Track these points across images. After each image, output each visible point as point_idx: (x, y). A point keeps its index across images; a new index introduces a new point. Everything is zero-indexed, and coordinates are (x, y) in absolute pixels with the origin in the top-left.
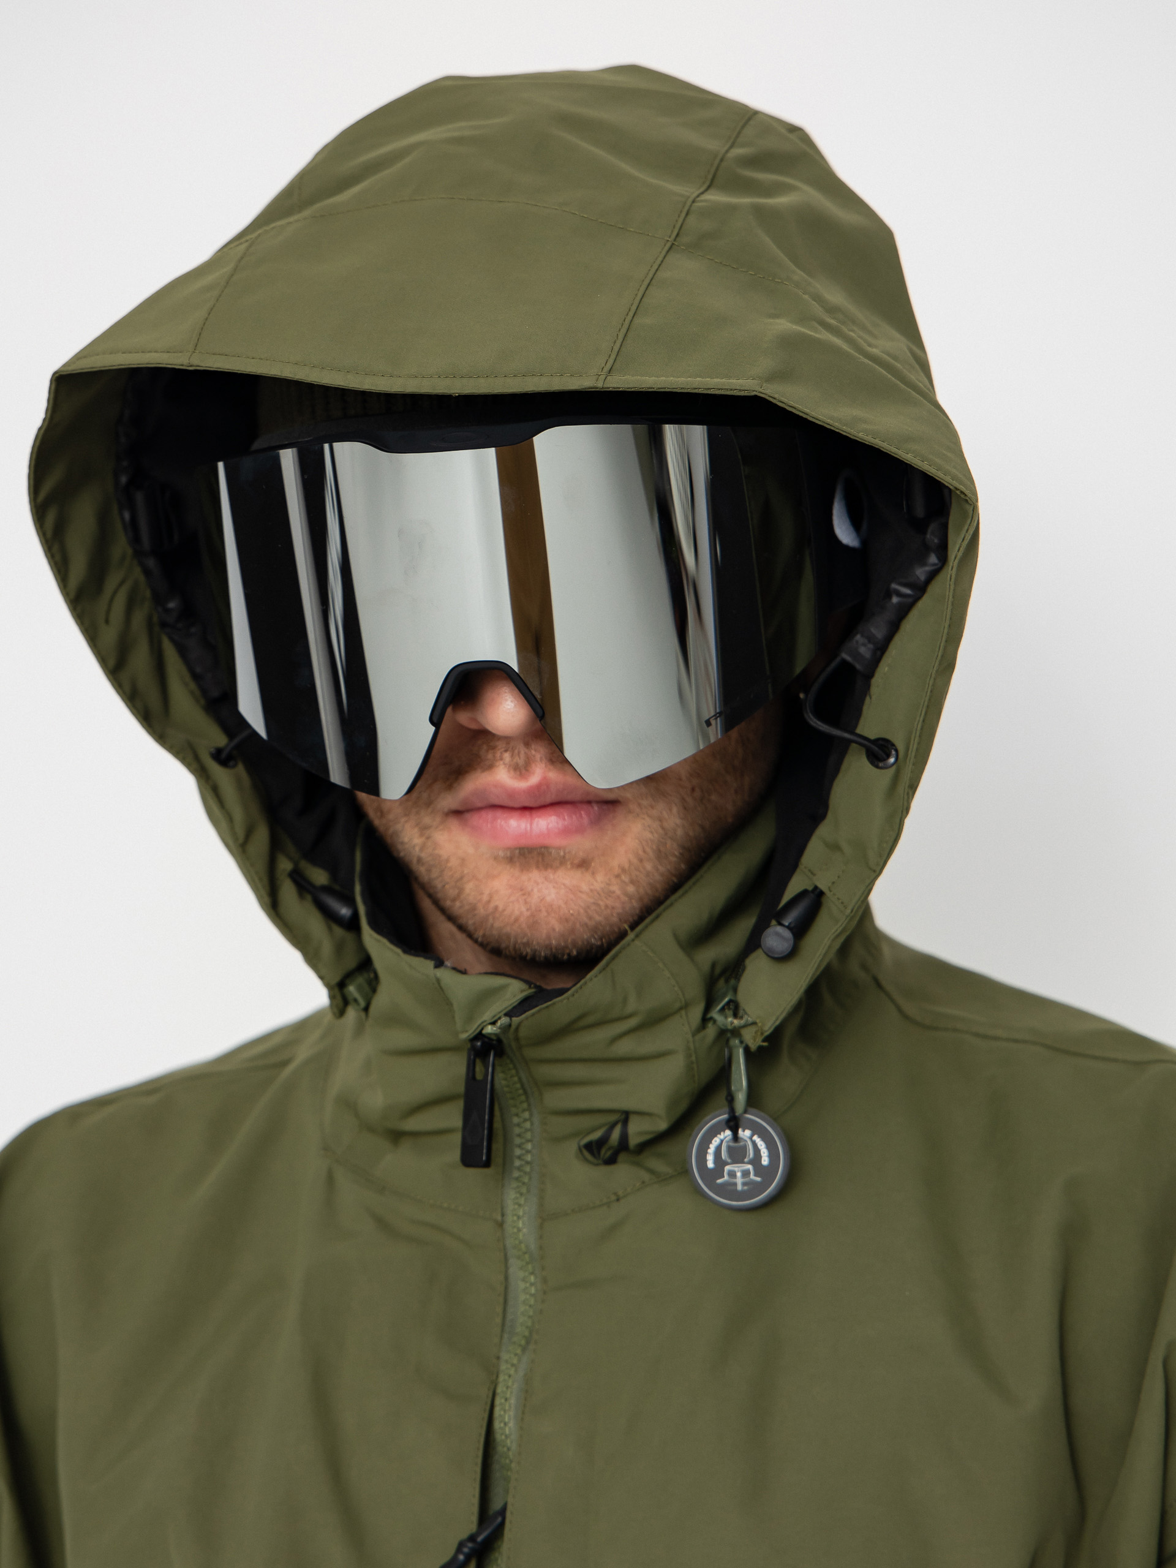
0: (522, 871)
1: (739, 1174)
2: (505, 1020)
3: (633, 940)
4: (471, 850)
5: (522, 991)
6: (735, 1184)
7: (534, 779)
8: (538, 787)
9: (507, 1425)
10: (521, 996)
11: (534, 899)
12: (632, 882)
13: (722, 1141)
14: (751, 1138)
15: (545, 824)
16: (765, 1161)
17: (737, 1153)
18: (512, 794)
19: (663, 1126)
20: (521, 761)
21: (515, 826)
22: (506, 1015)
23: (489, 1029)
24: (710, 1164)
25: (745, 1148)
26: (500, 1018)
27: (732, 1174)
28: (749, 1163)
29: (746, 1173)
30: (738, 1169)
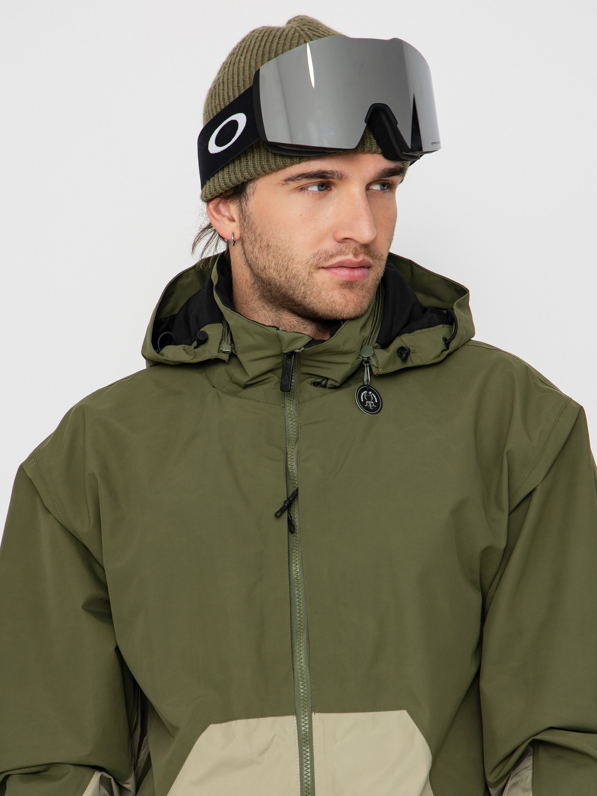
1: (370, 404)
2: (303, 349)
3: (343, 328)
4: (328, 280)
5: (309, 339)
6: (370, 407)
9: (293, 466)
10: (309, 340)
11: (348, 298)
13: (364, 394)
14: (372, 394)
15: (357, 273)
16: (376, 401)
17: (369, 398)
19: (338, 385)
20: (357, 253)
22: (304, 347)
23: (297, 351)
24: (362, 401)
25: (370, 396)
26: (301, 348)
27: (368, 404)
28: (372, 401)
29: (372, 404)
30: (370, 402)
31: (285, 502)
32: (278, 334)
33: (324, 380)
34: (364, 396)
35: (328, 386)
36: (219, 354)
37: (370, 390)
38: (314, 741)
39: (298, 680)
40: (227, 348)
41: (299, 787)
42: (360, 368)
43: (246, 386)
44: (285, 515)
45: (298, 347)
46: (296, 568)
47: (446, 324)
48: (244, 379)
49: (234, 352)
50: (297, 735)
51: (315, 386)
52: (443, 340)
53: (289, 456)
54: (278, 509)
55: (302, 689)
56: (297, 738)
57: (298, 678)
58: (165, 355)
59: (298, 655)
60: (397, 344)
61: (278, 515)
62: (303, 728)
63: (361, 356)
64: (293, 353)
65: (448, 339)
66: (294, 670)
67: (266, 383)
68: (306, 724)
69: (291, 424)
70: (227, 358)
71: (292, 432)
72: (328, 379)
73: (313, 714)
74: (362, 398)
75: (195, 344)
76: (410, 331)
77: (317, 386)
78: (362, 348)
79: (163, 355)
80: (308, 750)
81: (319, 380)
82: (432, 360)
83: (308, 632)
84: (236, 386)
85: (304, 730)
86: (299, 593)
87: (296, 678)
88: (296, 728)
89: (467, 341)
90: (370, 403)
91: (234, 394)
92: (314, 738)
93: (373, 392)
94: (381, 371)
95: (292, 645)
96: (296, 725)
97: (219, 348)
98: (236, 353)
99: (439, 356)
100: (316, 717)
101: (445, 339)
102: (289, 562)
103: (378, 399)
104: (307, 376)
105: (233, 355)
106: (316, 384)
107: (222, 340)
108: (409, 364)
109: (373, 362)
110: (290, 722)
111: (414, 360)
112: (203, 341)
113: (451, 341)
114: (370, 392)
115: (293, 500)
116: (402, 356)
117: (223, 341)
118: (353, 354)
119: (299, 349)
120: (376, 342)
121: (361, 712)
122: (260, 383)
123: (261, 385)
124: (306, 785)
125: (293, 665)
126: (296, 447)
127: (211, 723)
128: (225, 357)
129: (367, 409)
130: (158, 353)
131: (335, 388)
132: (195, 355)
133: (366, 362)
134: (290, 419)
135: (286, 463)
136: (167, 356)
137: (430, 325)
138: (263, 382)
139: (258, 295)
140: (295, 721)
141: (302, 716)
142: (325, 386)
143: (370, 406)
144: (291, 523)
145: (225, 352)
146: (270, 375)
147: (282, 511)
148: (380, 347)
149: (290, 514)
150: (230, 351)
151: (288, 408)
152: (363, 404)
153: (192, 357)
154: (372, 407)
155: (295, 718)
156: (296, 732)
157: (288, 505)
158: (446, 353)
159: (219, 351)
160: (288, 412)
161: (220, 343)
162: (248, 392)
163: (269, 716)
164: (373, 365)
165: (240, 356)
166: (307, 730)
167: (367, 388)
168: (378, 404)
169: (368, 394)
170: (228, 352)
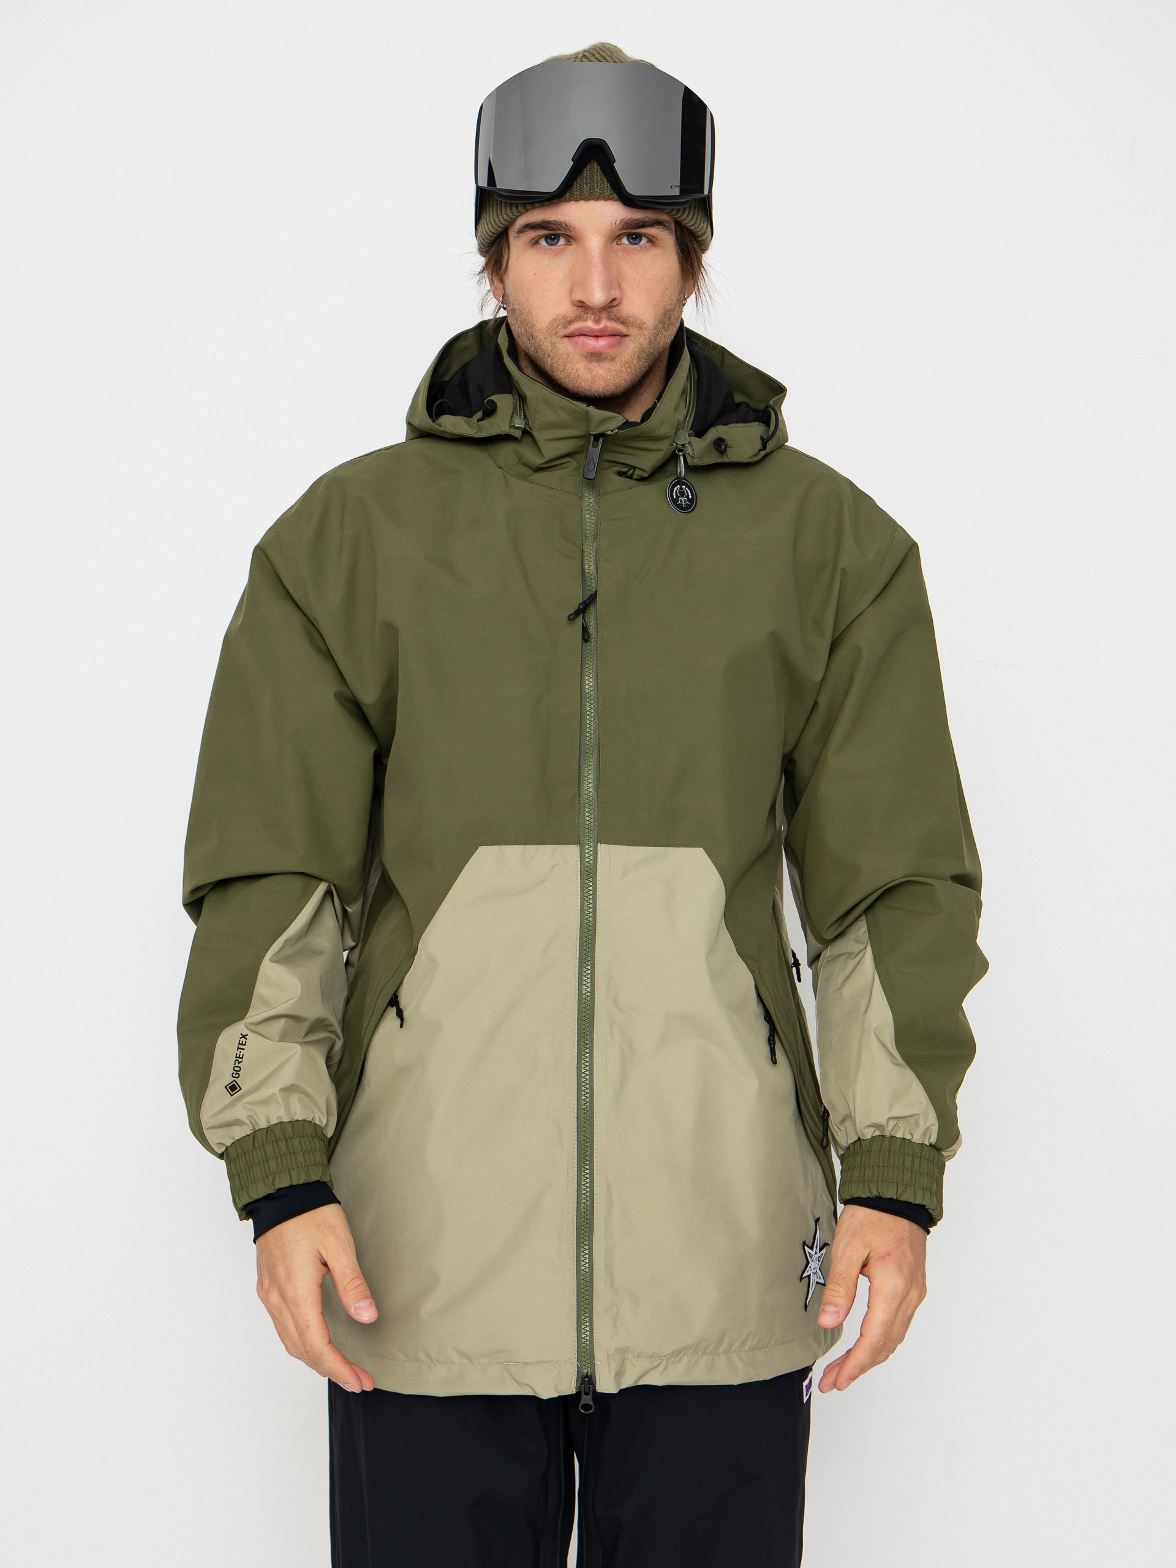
0: (590, 361)
2: (617, 430)
4: (572, 351)
5: (623, 420)
6: (682, 505)
7: (602, 326)
8: (603, 328)
9: (590, 566)
10: (623, 422)
11: (594, 373)
12: (629, 367)
13: (677, 489)
14: (685, 489)
15: (602, 343)
16: (690, 497)
18: (592, 331)
19: (646, 475)
20: (597, 319)
21: (591, 343)
22: (617, 429)
23: (609, 433)
24: (675, 497)
25: (684, 491)
26: (615, 429)
27: (681, 501)
28: (685, 497)
29: (685, 501)
31: (580, 604)
32: (587, 412)
33: (631, 469)
34: (676, 491)
35: (635, 477)
36: (511, 429)
37: (684, 484)
38: (598, 874)
39: (584, 806)
40: (519, 423)
41: (579, 923)
42: (673, 457)
43: (539, 469)
44: (580, 620)
45: (611, 429)
46: (589, 682)
47: (762, 422)
48: (537, 461)
49: (527, 428)
50: (579, 866)
51: (619, 475)
52: (761, 438)
53: (586, 554)
54: (572, 612)
55: (588, 817)
56: (579, 870)
57: (584, 804)
58: (442, 426)
59: (586, 779)
60: (713, 434)
61: (572, 618)
62: (587, 860)
63: (675, 443)
64: (602, 435)
65: (765, 438)
66: (579, 795)
67: (562, 468)
68: (591, 855)
69: (589, 517)
70: (520, 434)
71: (590, 529)
72: (635, 468)
73: (599, 845)
74: (674, 494)
75: (479, 414)
76: (725, 424)
77: (621, 476)
78: (676, 433)
79: (440, 425)
80: (591, 884)
81: (625, 470)
82: (749, 458)
83: (599, 754)
84: (526, 468)
85: (587, 862)
86: (589, 709)
87: (582, 805)
88: (579, 859)
89: (781, 446)
90: (683, 500)
91: (524, 478)
92: (598, 871)
93: (687, 486)
94: (696, 462)
95: (579, 767)
96: (579, 855)
97: (511, 423)
98: (531, 430)
99: (756, 455)
100: (602, 848)
101: (762, 438)
102: (581, 673)
103: (692, 495)
104: (611, 464)
105: (526, 432)
106: (621, 474)
107: (513, 413)
108: (726, 460)
109: (689, 450)
110: (571, 853)
111: (732, 456)
112: (490, 411)
113: (768, 441)
114: (684, 487)
115: (590, 603)
116: (721, 448)
117: (515, 415)
118: (667, 440)
119: (612, 431)
120: (691, 429)
121: (652, 846)
122: (555, 468)
123: (556, 470)
124: (586, 921)
125: (579, 789)
126: (595, 543)
127: (481, 845)
128: (518, 434)
129: (680, 507)
130: (434, 422)
131: (642, 479)
132: (479, 429)
133: (681, 450)
134: (588, 512)
135: (583, 562)
136: (446, 427)
137: (745, 420)
138: (559, 467)
139: (531, 369)
140: (579, 852)
141: (587, 847)
142: (631, 477)
143: (683, 503)
144: (585, 631)
145: (517, 428)
146: (568, 459)
147: (576, 614)
148: (694, 435)
149: (585, 620)
150: (523, 426)
151: (586, 499)
152: (675, 501)
153: (475, 431)
154: (685, 505)
155: (578, 848)
156: (579, 863)
157: (583, 607)
158: (763, 453)
159: (511, 427)
160: (587, 503)
161: (512, 417)
162: (540, 477)
163: (550, 844)
164: (689, 454)
165: (536, 434)
166: (591, 862)
167: (680, 482)
168: (691, 501)
169: (681, 488)
170: (521, 428)
